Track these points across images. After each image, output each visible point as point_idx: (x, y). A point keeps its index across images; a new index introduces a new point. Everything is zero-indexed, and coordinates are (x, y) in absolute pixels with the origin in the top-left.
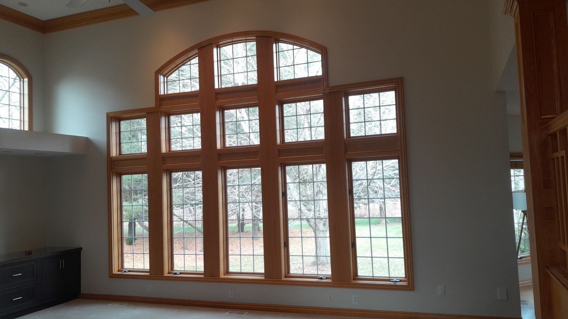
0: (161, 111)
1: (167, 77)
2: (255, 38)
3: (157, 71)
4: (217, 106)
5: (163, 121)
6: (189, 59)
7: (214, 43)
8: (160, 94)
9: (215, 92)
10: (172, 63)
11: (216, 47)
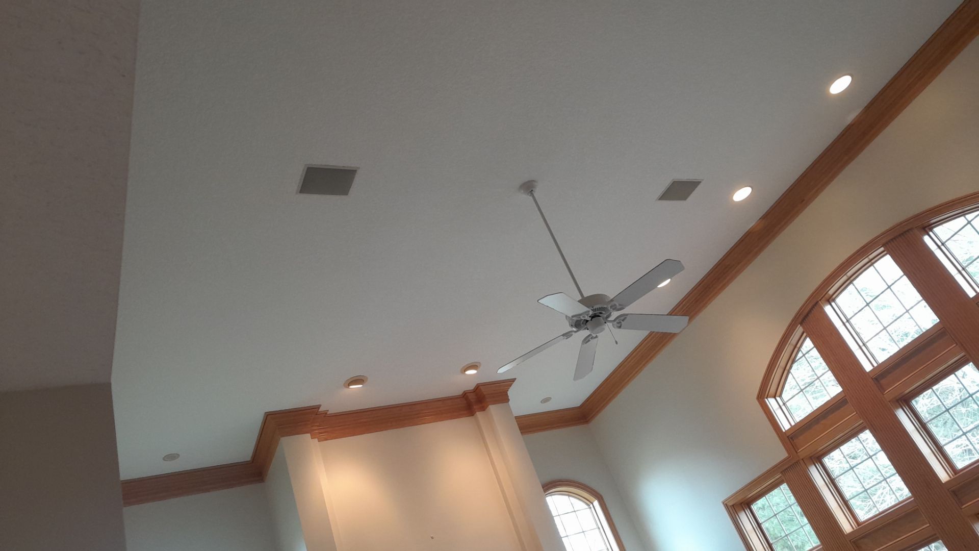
0: (801, 458)
1: (780, 396)
2: (882, 249)
3: (758, 395)
4: (889, 401)
5: (815, 473)
6: (797, 347)
7: (820, 300)
8: (784, 431)
9: (872, 378)
10: (774, 370)
11: (827, 302)
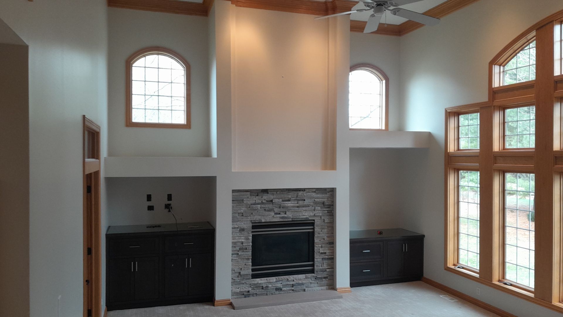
0: (494, 105)
1: (504, 66)
3: (491, 61)
4: (555, 97)
5: (497, 116)
8: (493, 87)
9: (554, 80)
11: (560, 23)
